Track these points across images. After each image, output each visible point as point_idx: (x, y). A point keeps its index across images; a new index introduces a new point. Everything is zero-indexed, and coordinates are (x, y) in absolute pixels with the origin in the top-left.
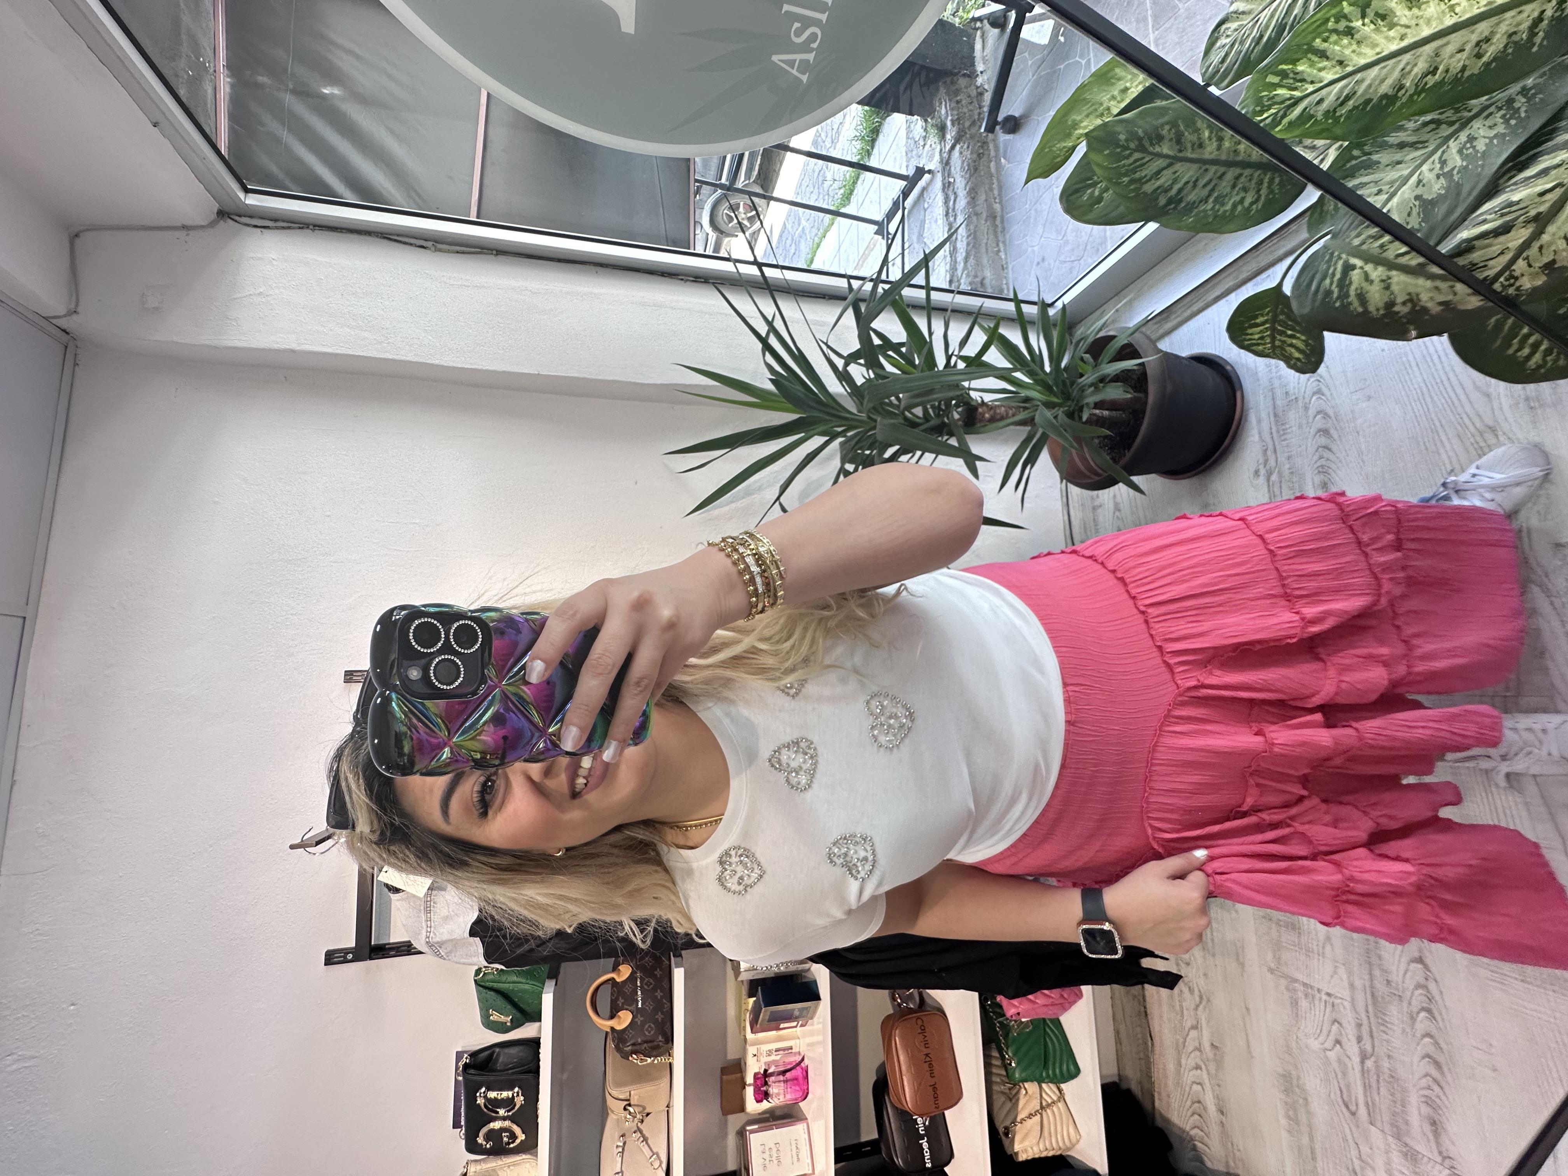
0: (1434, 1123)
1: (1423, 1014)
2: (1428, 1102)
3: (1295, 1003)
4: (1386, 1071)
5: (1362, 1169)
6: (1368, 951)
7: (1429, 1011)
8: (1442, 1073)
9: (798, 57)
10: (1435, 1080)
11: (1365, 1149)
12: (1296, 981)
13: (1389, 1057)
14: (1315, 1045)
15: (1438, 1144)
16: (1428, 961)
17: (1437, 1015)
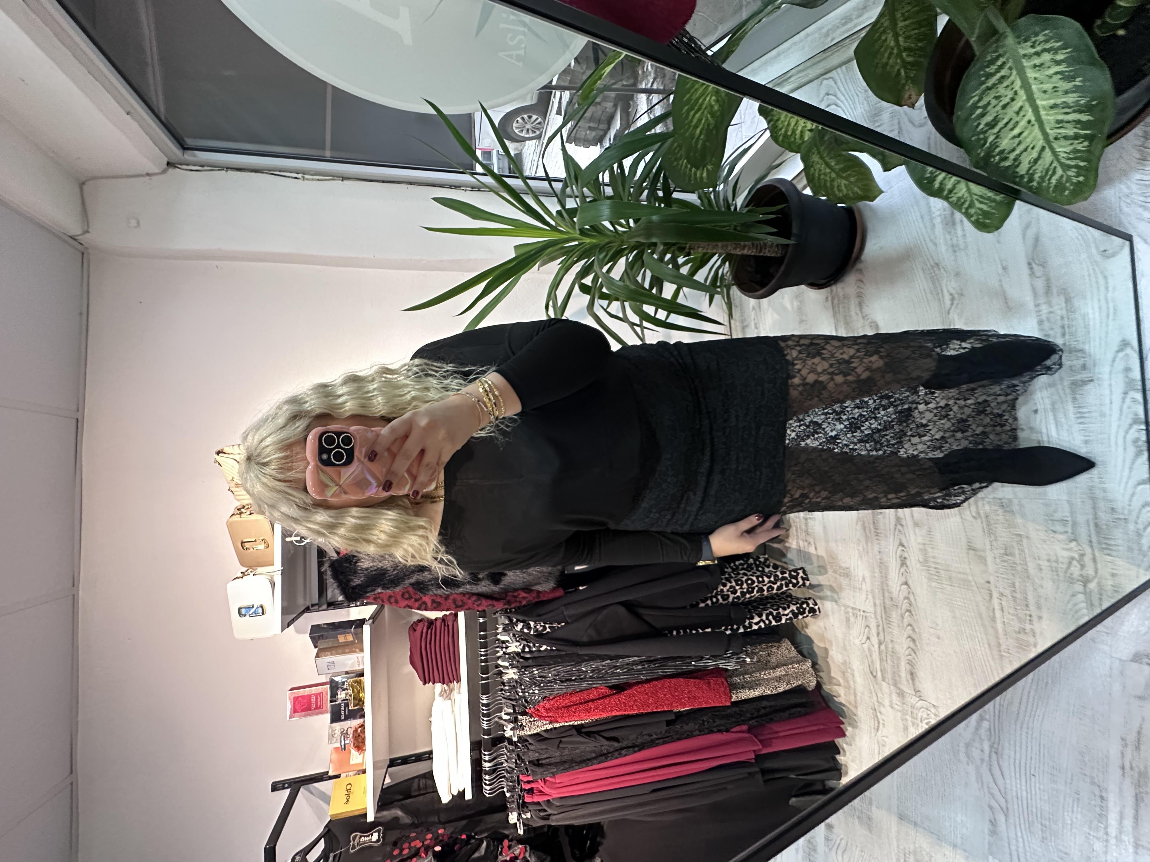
0: (912, 674)
1: (907, 614)
2: (910, 663)
3: (848, 620)
4: (890, 649)
5: (879, 706)
6: (882, 583)
7: (910, 611)
8: (916, 645)
9: (515, 53)
10: (913, 650)
11: (880, 695)
12: (849, 607)
13: (892, 641)
14: (857, 642)
15: (914, 685)
16: (910, 583)
17: (913, 613)
